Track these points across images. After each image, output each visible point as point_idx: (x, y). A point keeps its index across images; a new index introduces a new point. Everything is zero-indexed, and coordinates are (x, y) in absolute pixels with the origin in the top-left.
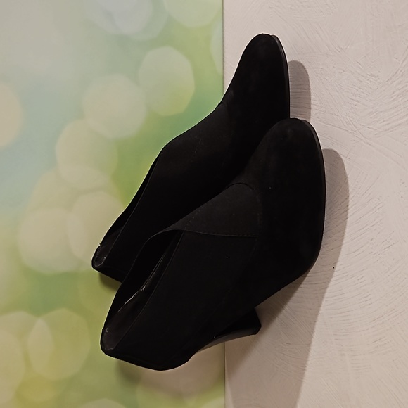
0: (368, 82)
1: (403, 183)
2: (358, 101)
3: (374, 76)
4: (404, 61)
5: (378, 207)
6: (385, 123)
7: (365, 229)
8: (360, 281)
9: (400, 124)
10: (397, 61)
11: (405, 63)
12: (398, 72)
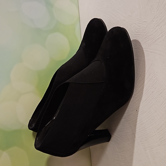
0: (143, 25)
1: (164, 63)
2: (139, 35)
3: (145, 22)
4: (157, 11)
5: (154, 77)
6: (152, 40)
7: (149, 88)
8: (149, 113)
9: (159, 38)
10: (154, 12)
11: (158, 12)
12: (155, 17)
